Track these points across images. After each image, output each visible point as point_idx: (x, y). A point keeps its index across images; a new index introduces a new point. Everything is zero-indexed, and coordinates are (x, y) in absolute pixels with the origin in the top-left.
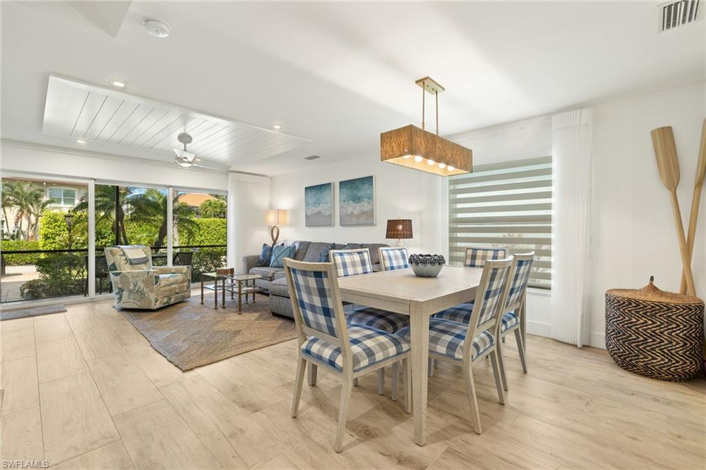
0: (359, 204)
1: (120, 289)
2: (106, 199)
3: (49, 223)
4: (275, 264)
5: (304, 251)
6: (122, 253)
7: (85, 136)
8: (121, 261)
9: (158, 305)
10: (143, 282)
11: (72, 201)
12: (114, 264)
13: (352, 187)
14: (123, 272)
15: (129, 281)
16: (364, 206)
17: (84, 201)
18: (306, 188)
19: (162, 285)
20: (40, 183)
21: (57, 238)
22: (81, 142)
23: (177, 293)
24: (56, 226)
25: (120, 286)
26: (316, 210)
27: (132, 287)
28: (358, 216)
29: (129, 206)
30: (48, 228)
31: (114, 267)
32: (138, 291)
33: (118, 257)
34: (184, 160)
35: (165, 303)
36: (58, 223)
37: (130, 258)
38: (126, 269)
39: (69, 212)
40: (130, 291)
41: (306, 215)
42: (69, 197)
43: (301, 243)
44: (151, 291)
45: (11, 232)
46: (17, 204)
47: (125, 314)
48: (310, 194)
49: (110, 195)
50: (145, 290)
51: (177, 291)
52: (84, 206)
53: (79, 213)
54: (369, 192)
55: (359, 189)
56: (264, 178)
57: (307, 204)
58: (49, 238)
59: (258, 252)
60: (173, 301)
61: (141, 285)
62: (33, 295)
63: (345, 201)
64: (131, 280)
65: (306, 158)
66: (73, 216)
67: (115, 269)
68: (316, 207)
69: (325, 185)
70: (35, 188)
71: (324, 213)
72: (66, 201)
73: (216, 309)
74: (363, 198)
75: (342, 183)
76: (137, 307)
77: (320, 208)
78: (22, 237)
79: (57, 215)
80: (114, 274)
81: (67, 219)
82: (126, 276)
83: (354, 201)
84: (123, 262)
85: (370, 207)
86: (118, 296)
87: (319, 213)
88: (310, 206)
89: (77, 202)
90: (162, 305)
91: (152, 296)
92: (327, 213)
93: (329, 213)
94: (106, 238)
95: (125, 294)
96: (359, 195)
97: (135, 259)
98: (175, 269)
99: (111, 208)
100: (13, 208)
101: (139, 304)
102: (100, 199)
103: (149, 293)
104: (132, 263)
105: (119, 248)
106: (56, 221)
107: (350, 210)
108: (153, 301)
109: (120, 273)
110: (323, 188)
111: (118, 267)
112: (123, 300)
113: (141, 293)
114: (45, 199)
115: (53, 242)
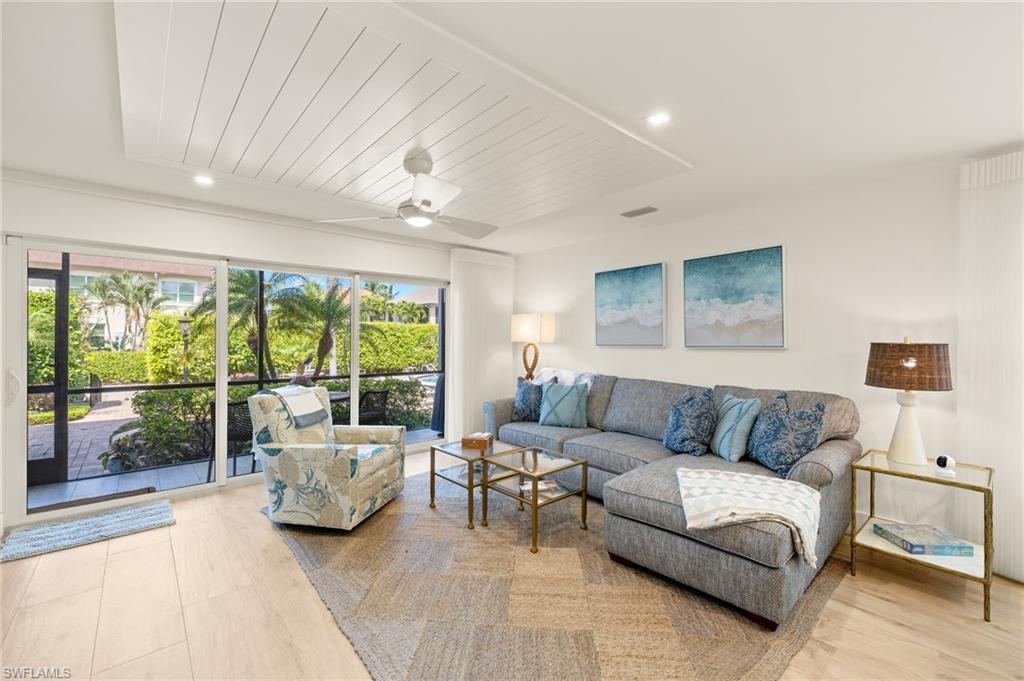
0: (742, 305)
1: (279, 482)
2: (241, 296)
3: (160, 329)
4: (552, 419)
5: (606, 395)
6: (281, 406)
7: (211, 164)
8: (277, 422)
9: (356, 520)
10: (326, 470)
11: (191, 297)
12: (265, 430)
13: (718, 272)
14: (285, 447)
15: (296, 466)
16: (758, 308)
17: (208, 298)
18: (597, 275)
19: (361, 477)
20: (150, 274)
21: (170, 351)
22: (204, 180)
23: (386, 486)
24: (168, 333)
25: (278, 476)
26: (622, 315)
27: (303, 480)
28: (738, 329)
29: (277, 307)
30: (158, 336)
31: (266, 436)
32: (315, 489)
33: (274, 413)
34: (425, 208)
35: (367, 513)
36: (172, 330)
37: (295, 414)
38: (290, 441)
39: (186, 315)
40: (299, 489)
41: (598, 326)
42: (186, 292)
43: (596, 379)
44: (344, 492)
45: (114, 340)
46: (122, 302)
47: (288, 534)
48: (606, 285)
49: (251, 289)
50: (329, 489)
51: (385, 481)
52: (208, 305)
53: (199, 318)
54: (770, 280)
55: (741, 274)
56: (505, 257)
57: (600, 305)
58: (159, 350)
59: (512, 392)
60: (378, 506)
61: (321, 477)
62: (123, 464)
63: (699, 299)
64: (300, 465)
65: (622, 214)
66: (189, 322)
67: (268, 439)
68: (624, 310)
69: (645, 267)
70: (146, 280)
71: (641, 322)
72: (183, 298)
73: (471, 527)
74: (751, 292)
75: (691, 265)
76: (313, 523)
77: (634, 311)
78: (128, 346)
79: (169, 318)
80: (266, 451)
81: (183, 325)
82: (291, 458)
83: (724, 298)
84: (283, 425)
85: (772, 311)
86: (275, 498)
87: (629, 321)
88: (608, 307)
89: (197, 300)
90: (362, 518)
91: (345, 502)
92: (650, 323)
93: (657, 322)
94: (236, 352)
95: (289, 493)
96: (739, 286)
97: (303, 417)
98: (377, 434)
99: (249, 310)
100: (116, 307)
101: (317, 516)
102: (232, 295)
103: (338, 494)
104: (298, 424)
105: (275, 394)
106: (168, 326)
107: (712, 317)
108: (346, 511)
109: (279, 450)
110: (641, 272)
111: (273, 436)
112: (284, 506)
113: (320, 493)
114: (157, 295)
115: (165, 357)
